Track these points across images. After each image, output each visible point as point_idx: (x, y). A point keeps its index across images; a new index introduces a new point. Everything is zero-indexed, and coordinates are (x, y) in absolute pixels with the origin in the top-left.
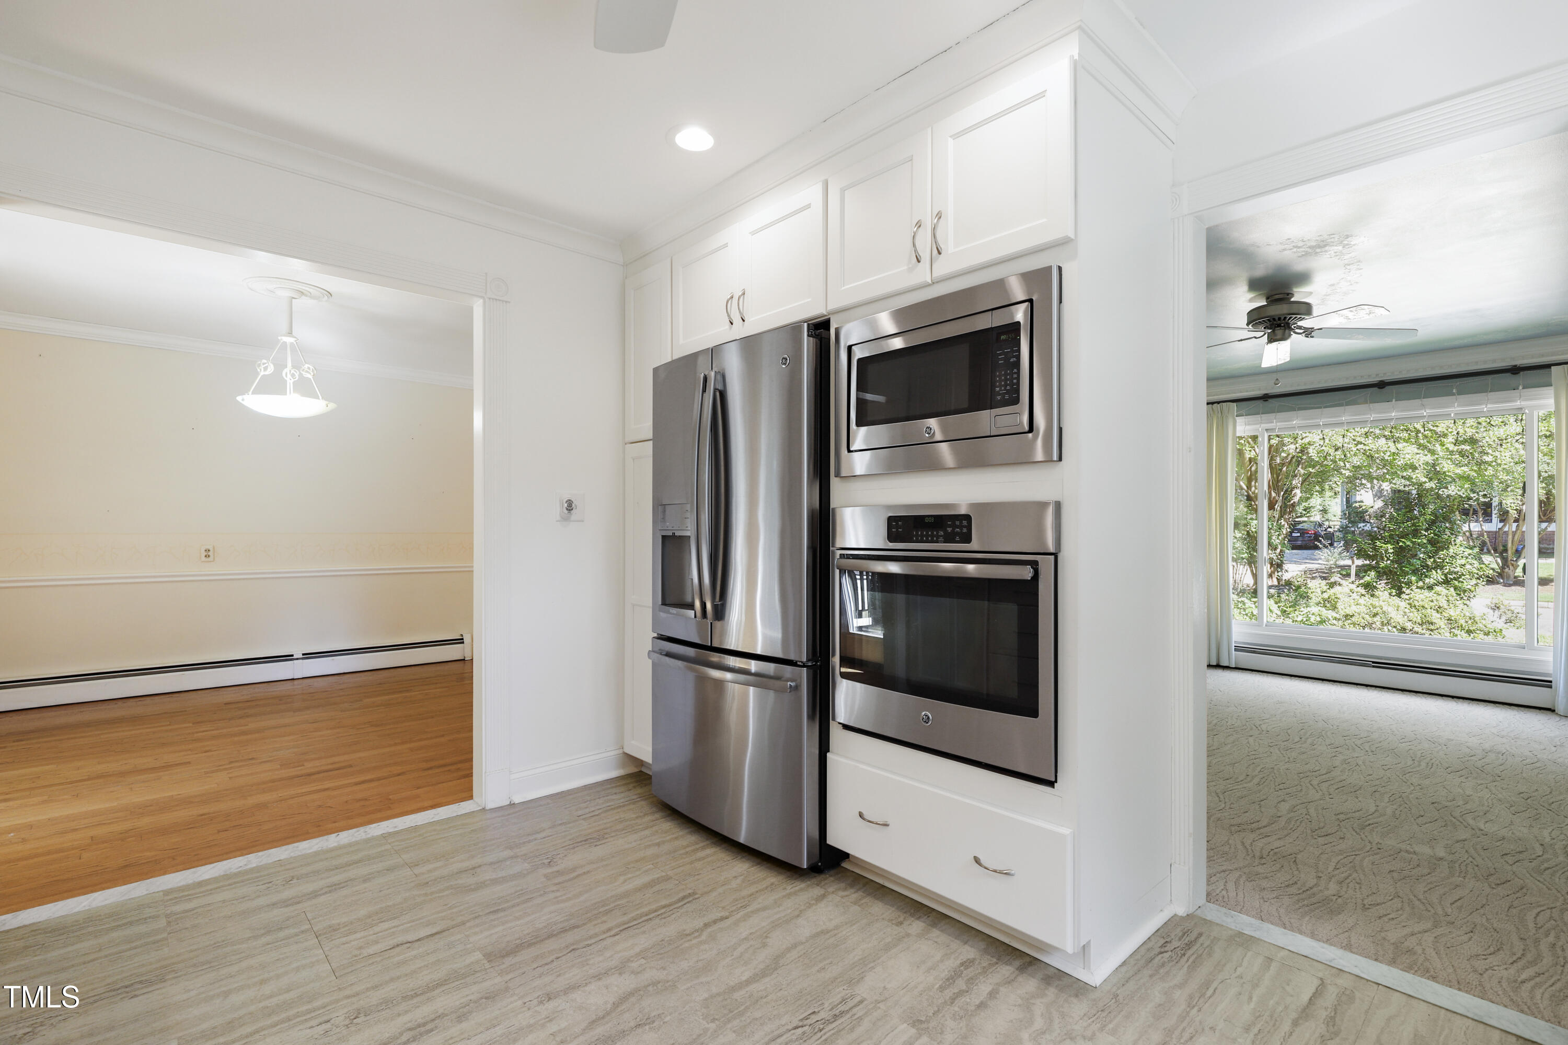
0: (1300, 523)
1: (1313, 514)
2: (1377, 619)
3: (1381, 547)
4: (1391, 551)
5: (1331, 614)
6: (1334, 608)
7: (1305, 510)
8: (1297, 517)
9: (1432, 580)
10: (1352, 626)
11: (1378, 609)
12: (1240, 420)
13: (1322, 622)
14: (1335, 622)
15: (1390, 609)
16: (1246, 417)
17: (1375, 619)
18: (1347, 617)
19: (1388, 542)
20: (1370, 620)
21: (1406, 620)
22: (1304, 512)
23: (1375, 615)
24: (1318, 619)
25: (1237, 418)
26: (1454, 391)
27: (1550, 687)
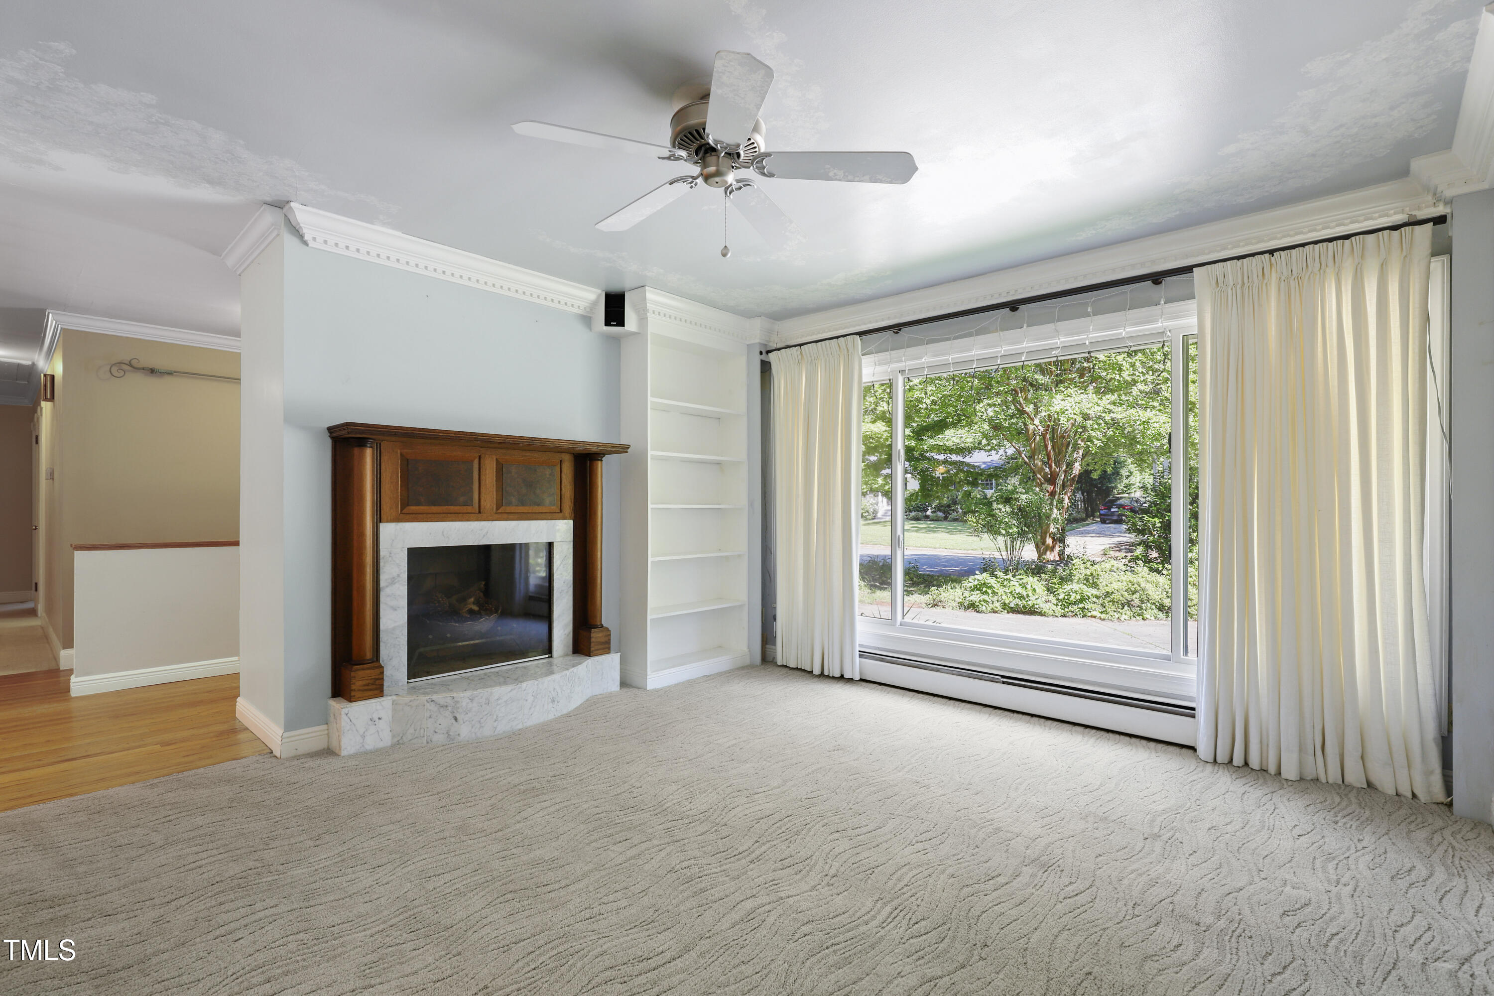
0: (1119, 499)
1: (1133, 491)
2: (1137, 595)
3: (1149, 521)
4: (1159, 525)
5: (1090, 591)
6: (1095, 586)
7: (1125, 487)
8: (1119, 494)
9: (1194, 554)
10: (1111, 603)
11: (1136, 586)
12: (865, 360)
13: (1082, 600)
14: (1095, 599)
15: (1148, 586)
16: (876, 355)
17: (1134, 596)
18: (1108, 594)
19: (1156, 516)
20: (1129, 597)
21: (1165, 596)
22: (1125, 489)
23: (1134, 593)
24: (1078, 597)
25: (863, 357)
26: (1089, 310)
27: (1193, 716)
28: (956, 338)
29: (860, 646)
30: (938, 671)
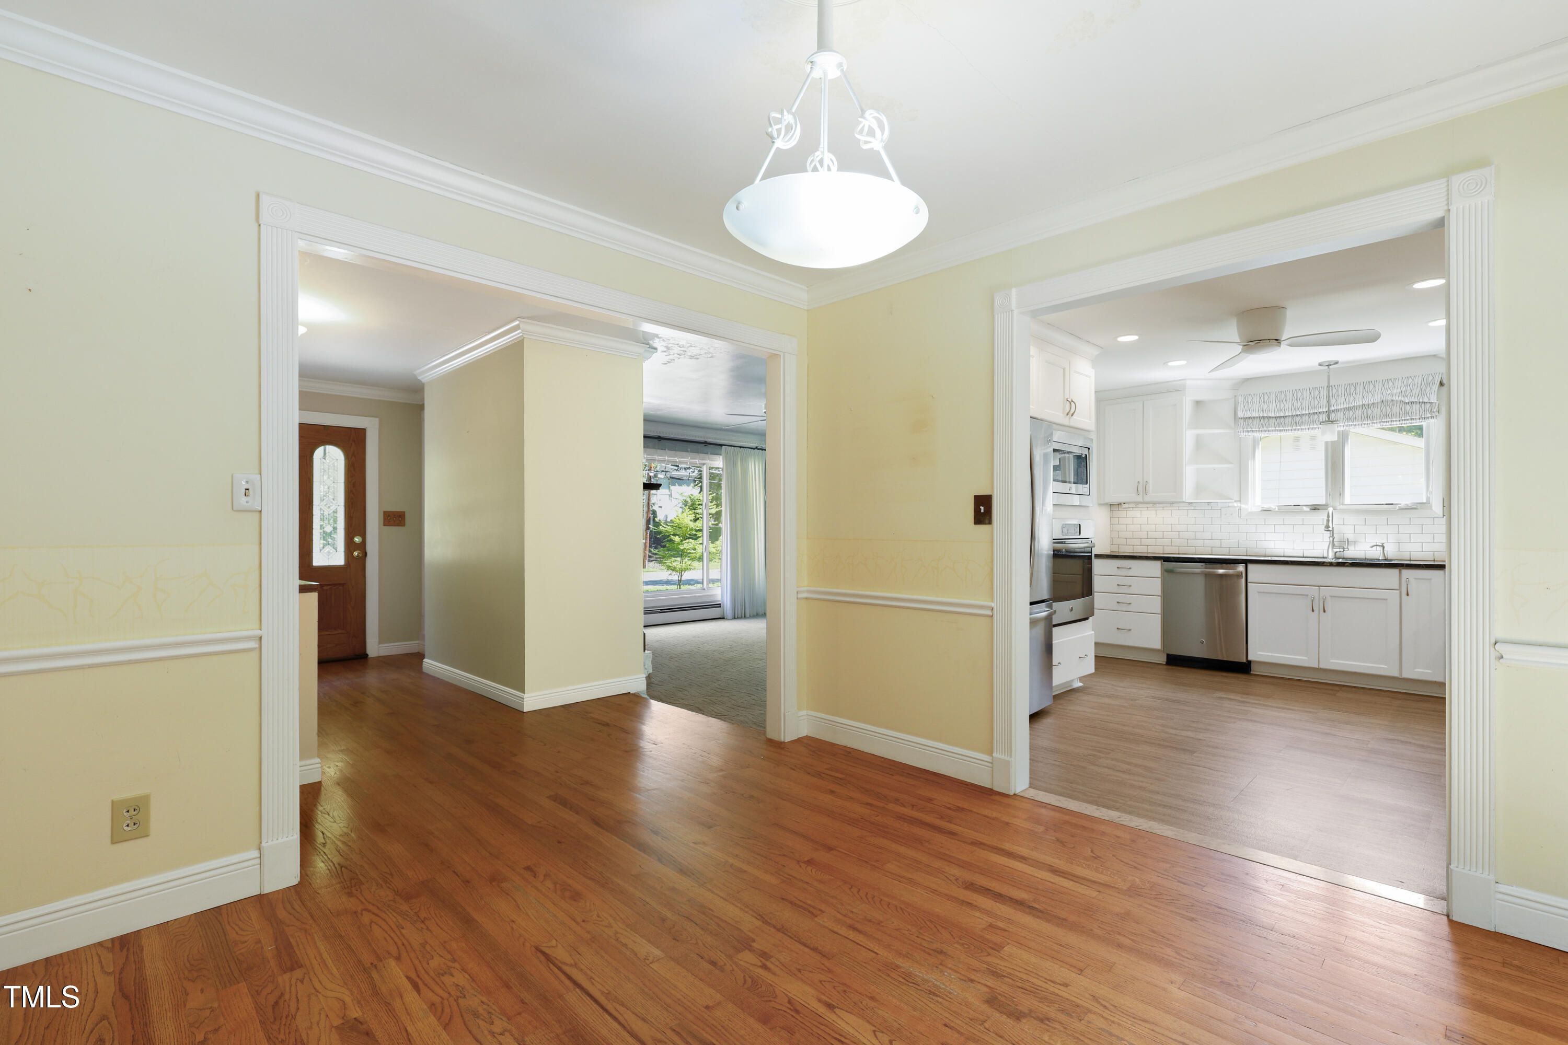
27: (720, 607)
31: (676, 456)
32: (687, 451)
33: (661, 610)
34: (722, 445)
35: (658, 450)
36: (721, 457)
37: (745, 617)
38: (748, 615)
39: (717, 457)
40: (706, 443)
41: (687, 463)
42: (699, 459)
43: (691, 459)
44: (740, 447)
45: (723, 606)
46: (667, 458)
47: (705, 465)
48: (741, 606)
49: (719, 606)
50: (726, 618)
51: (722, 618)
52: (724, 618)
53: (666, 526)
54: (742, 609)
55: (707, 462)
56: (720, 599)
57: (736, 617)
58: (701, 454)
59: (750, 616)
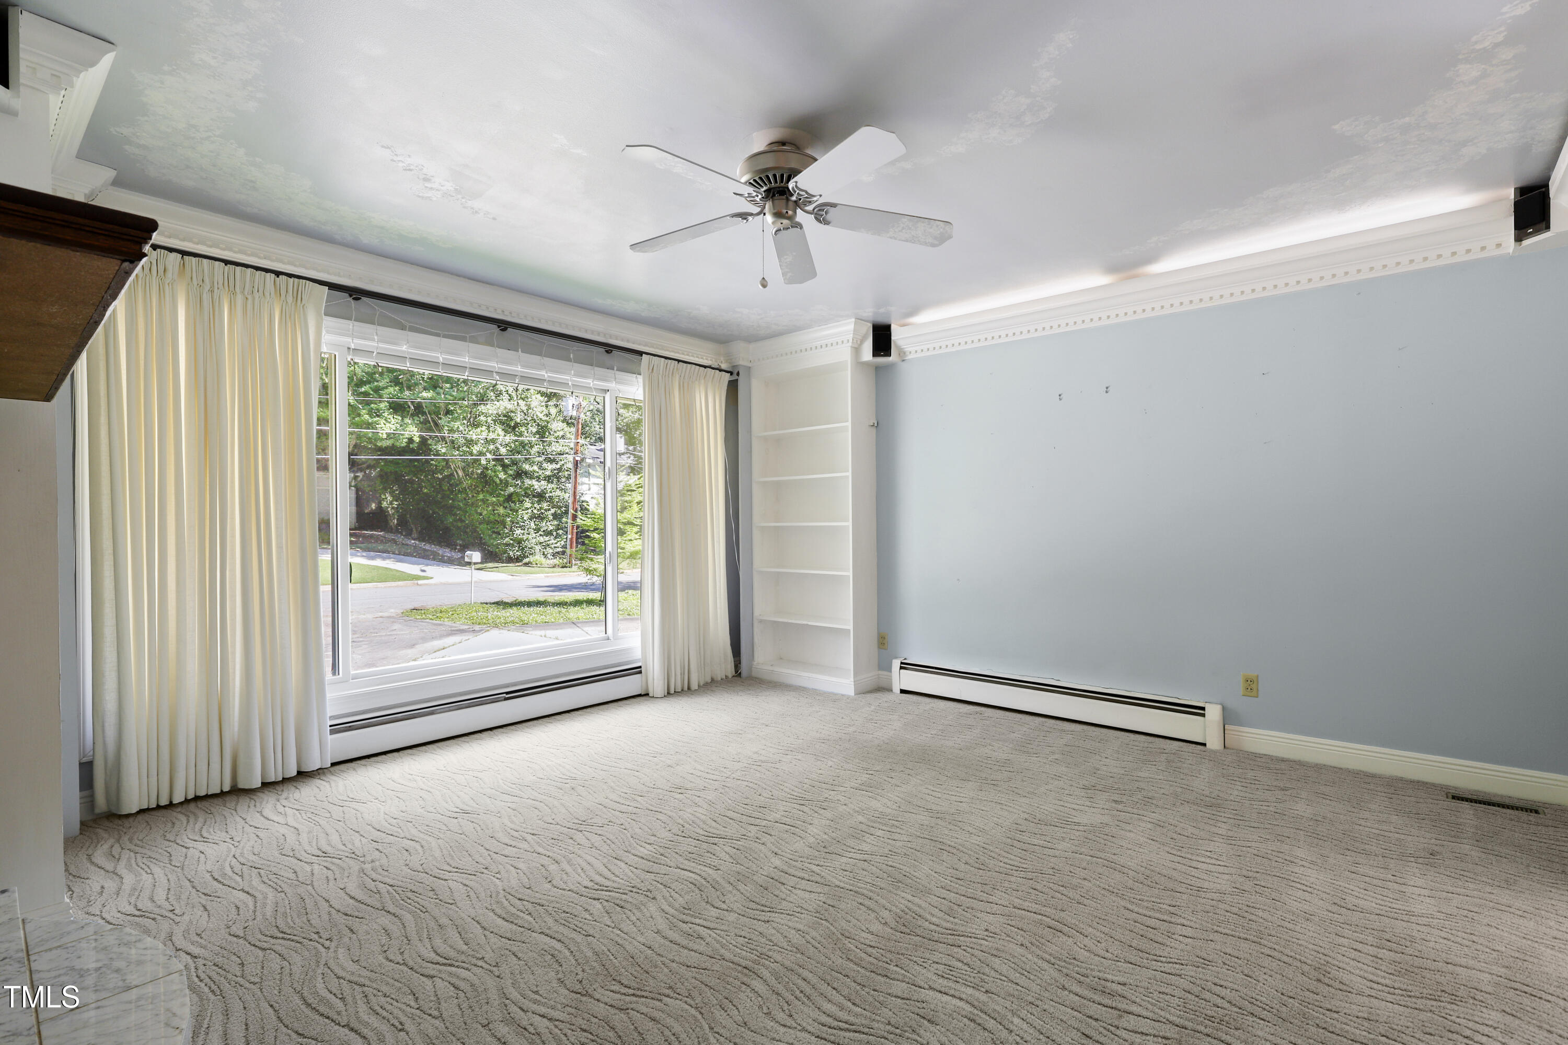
27: (640, 672)
28: (445, 336)
29: (332, 718)
30: (432, 713)
31: (543, 367)
32: (569, 360)
33: (507, 693)
34: (641, 353)
35: (499, 351)
36: (640, 378)
37: (689, 688)
38: (694, 686)
39: (631, 377)
40: (609, 348)
41: (573, 385)
42: (594, 379)
43: (574, 375)
44: (679, 361)
45: (646, 670)
46: (519, 369)
47: (608, 393)
48: (683, 668)
49: (638, 670)
50: (650, 695)
51: (644, 695)
52: (647, 695)
53: (586, 519)
54: (683, 674)
55: (611, 385)
56: (640, 657)
57: (672, 691)
58: (596, 368)
59: (699, 686)
